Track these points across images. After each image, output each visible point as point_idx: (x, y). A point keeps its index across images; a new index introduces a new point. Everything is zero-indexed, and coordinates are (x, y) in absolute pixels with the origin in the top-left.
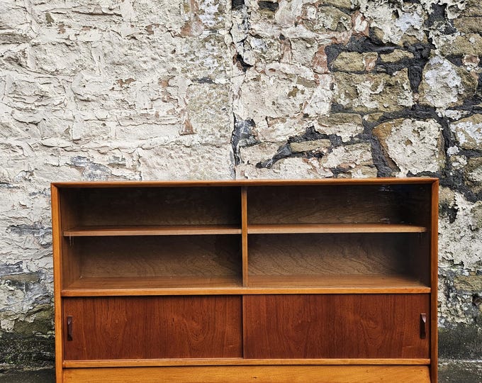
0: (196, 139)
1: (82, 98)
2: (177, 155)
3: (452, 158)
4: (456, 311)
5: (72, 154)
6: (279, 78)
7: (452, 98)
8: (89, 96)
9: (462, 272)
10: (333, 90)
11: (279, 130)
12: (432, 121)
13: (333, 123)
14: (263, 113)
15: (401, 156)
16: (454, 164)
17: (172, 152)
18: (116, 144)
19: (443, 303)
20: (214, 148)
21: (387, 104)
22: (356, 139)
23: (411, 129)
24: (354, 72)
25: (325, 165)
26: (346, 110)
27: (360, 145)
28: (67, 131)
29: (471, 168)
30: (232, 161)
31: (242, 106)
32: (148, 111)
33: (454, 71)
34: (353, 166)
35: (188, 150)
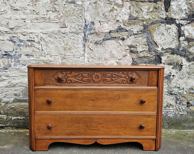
0: (67, 30)
1: (14, 8)
2: (59, 37)
3: (182, 42)
4: (180, 109)
5: (10, 35)
6: (106, 3)
7: (183, 15)
8: (17, 8)
9: (183, 92)
10: (130, 9)
11: (105, 27)
12: (173, 25)
13: (130, 24)
14: (98, 19)
15: (159, 41)
16: (182, 45)
17: (56, 35)
18: (30, 31)
19: (174, 105)
20: (76, 34)
21: (154, 17)
22: (140, 32)
23: (164, 28)
24: (140, 1)
25: (125, 44)
26: (136, 19)
27: (141, 35)
28: (7, 24)
29: (190, 47)
30: (84, 41)
31: (89, 15)
32: (45, 16)
33: (184, 2)
34: (138, 44)
35: (64, 35)
